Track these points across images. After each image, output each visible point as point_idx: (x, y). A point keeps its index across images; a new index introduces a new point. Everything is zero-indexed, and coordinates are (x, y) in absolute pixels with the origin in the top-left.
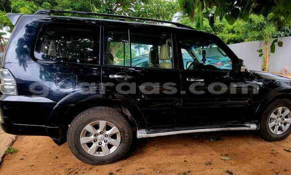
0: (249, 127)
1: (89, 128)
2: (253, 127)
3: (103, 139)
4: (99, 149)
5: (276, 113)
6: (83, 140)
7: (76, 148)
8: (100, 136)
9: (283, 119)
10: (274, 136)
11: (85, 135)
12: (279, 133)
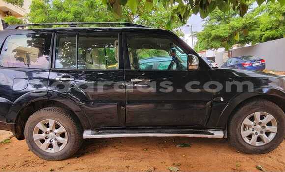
0: (213, 134)
1: (40, 126)
2: (219, 134)
3: (53, 137)
4: (50, 146)
5: (252, 119)
6: (37, 137)
7: (30, 143)
8: (51, 134)
9: (264, 127)
10: (251, 148)
11: (38, 132)
12: (258, 144)
